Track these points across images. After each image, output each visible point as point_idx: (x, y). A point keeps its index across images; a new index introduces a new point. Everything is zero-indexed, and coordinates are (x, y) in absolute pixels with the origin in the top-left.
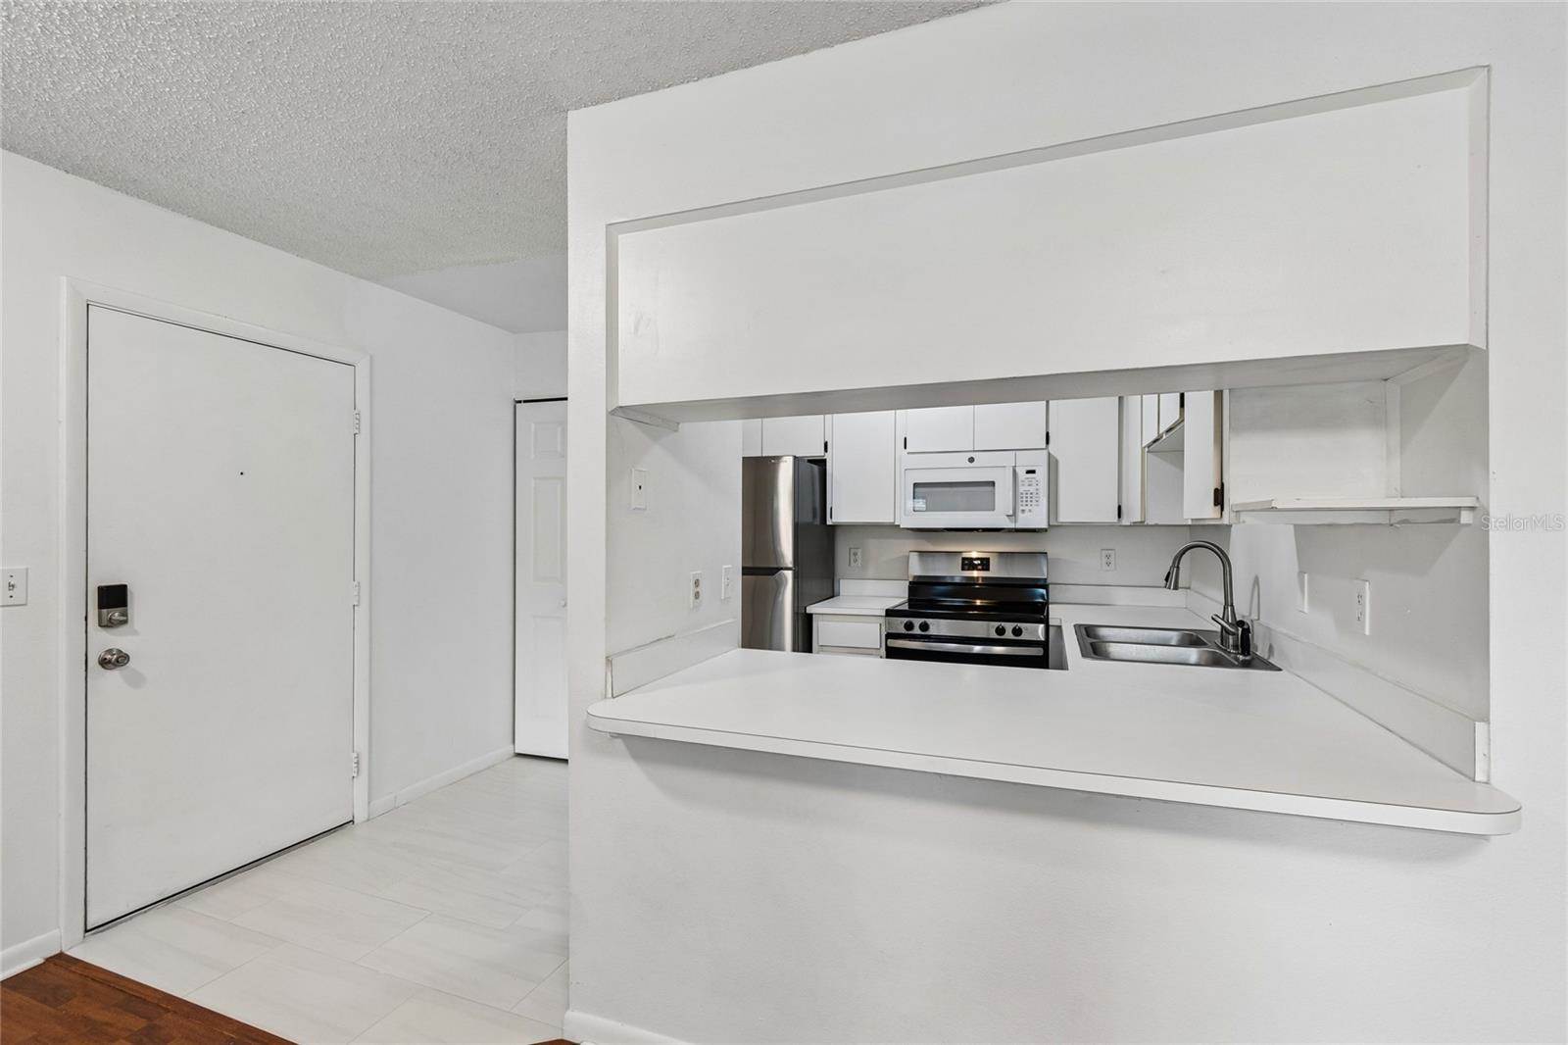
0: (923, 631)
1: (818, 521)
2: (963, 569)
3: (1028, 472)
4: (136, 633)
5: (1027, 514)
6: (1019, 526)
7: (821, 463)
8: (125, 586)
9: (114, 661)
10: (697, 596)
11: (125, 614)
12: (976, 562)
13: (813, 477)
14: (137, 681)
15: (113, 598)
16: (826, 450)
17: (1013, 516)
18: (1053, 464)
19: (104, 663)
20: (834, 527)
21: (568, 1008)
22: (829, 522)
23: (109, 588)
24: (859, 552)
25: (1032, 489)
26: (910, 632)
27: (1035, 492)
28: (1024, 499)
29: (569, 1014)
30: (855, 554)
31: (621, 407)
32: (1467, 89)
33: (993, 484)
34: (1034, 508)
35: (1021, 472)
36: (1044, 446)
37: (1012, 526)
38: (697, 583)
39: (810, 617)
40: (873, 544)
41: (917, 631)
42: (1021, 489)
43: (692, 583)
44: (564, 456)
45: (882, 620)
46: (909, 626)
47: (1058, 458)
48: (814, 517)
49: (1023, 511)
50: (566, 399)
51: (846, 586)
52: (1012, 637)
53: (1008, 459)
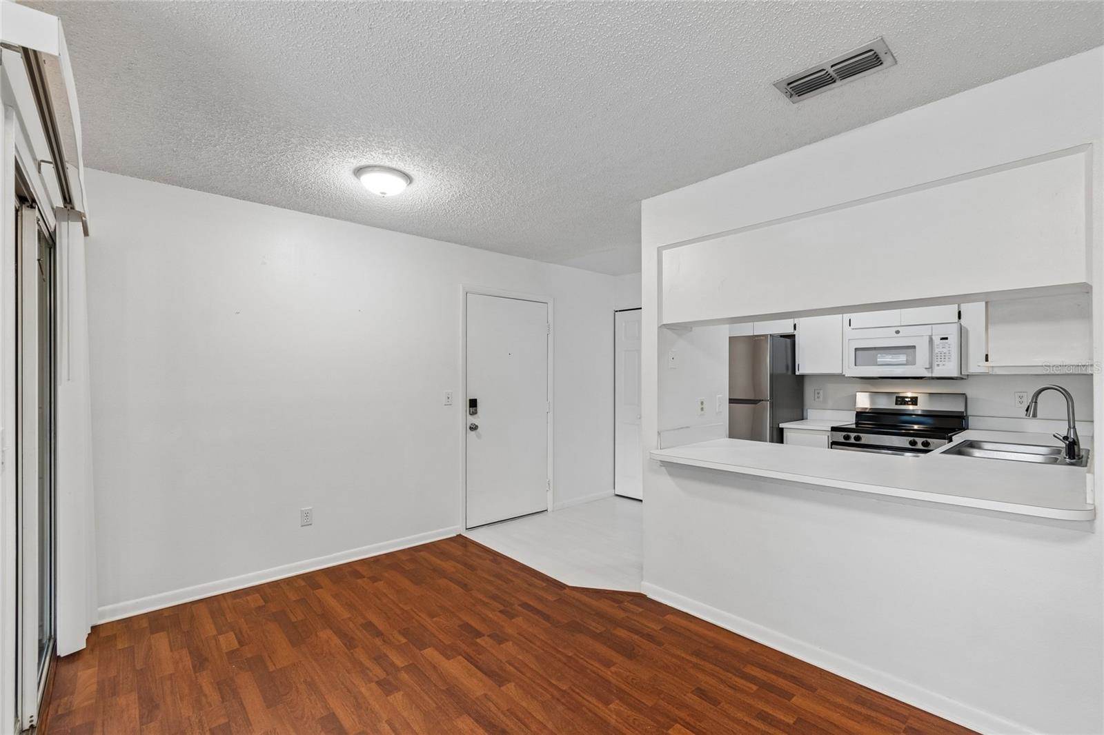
0: (856, 441)
1: (790, 373)
2: (896, 404)
3: (942, 339)
4: (478, 417)
5: (940, 367)
6: (934, 375)
7: (792, 337)
8: (476, 400)
9: (474, 428)
10: (702, 409)
11: (476, 410)
12: (907, 400)
13: (786, 347)
14: (479, 437)
15: (473, 403)
16: (795, 328)
17: (931, 368)
18: (962, 332)
19: (471, 428)
20: (802, 377)
21: (642, 580)
22: (797, 373)
23: (473, 400)
24: (821, 392)
25: (945, 350)
26: (848, 441)
27: (947, 352)
28: (939, 357)
29: (643, 583)
30: (818, 393)
31: (664, 325)
32: (1083, 153)
33: (914, 347)
34: (946, 363)
35: (937, 340)
36: (957, 321)
37: (930, 375)
38: (702, 403)
39: (781, 430)
40: (831, 387)
41: (852, 441)
42: (937, 351)
43: (699, 403)
44: (639, 338)
45: (829, 434)
46: (847, 438)
47: (969, 329)
48: (787, 369)
49: (938, 365)
50: (641, 308)
51: (811, 413)
52: (922, 447)
53: (926, 331)
